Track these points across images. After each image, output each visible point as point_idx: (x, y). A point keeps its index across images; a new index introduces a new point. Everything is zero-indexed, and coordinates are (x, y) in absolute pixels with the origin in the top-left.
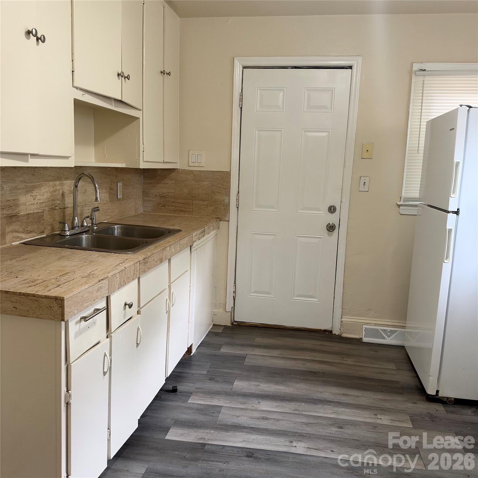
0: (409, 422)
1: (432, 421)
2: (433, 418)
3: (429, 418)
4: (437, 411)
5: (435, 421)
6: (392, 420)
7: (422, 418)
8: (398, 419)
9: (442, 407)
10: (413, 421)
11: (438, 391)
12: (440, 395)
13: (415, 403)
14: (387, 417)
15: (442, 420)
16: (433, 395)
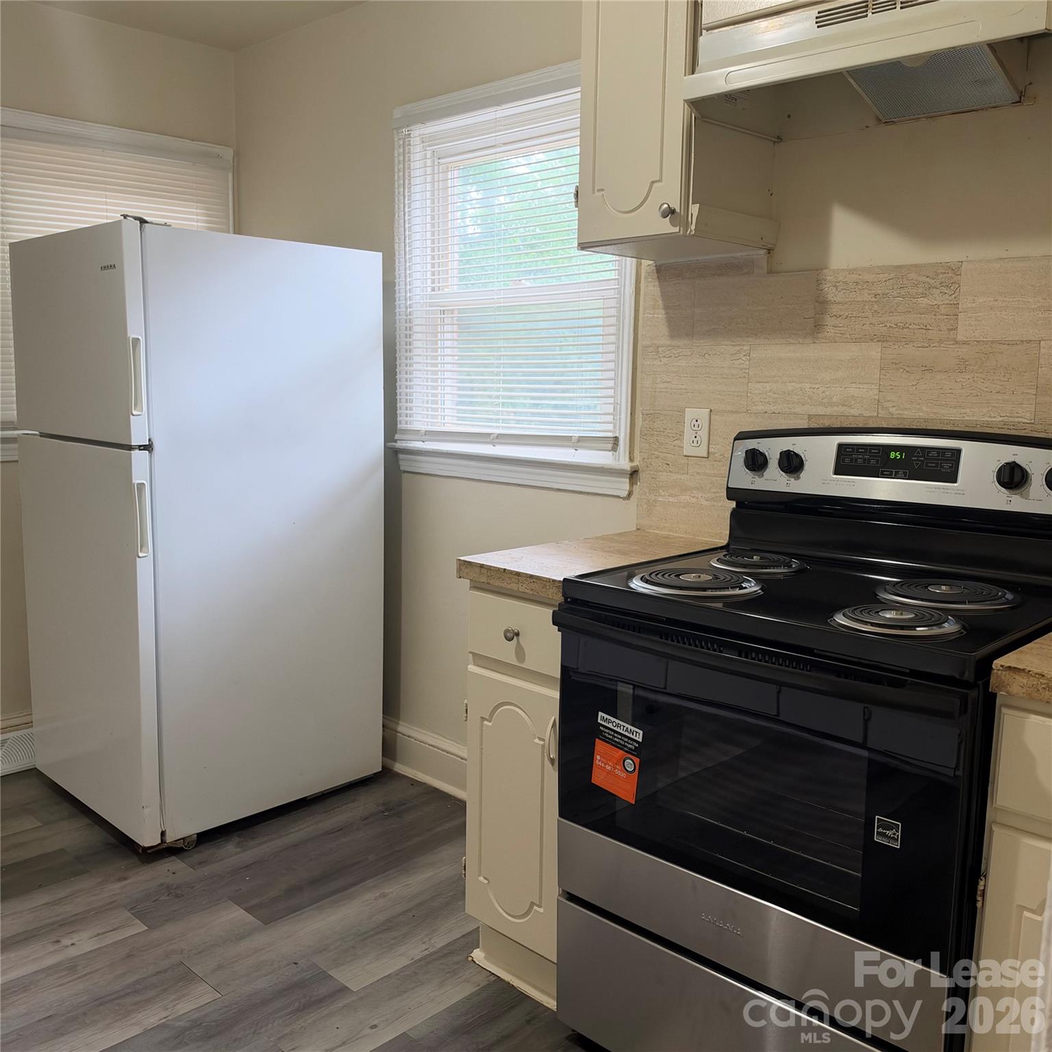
0: (134, 922)
1: (177, 896)
2: (174, 892)
3: (168, 896)
4: (174, 873)
5: (183, 895)
6: (99, 934)
7: (154, 901)
8: (109, 928)
9: (179, 861)
10: (141, 916)
11: (163, 834)
12: (169, 839)
13: (125, 879)
14: (85, 935)
15: (193, 887)
16: (155, 844)
